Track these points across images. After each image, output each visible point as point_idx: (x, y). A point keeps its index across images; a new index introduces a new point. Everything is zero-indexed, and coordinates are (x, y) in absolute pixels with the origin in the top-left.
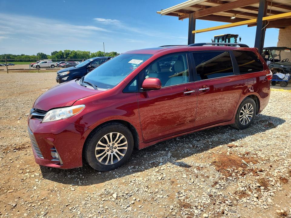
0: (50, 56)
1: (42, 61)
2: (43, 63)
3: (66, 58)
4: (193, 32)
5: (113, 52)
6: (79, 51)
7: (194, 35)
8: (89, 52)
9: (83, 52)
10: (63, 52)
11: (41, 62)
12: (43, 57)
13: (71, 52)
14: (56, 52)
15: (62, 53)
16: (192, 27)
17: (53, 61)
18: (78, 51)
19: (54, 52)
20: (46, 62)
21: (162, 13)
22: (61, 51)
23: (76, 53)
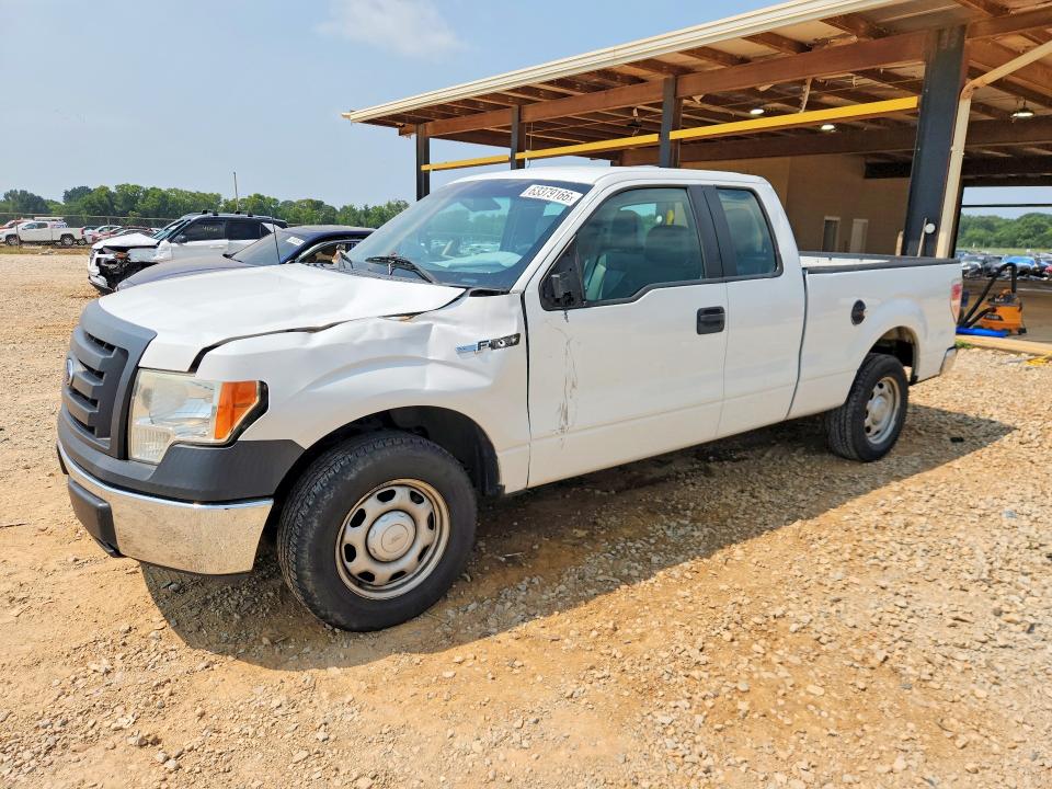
0: (56, 203)
1: (31, 222)
2: (32, 226)
3: (124, 214)
4: (424, 168)
5: (311, 201)
6: (176, 190)
7: (427, 174)
8: (218, 198)
9: (194, 195)
10: (113, 190)
11: (23, 225)
12: (30, 205)
13: (147, 193)
14: (84, 191)
15: (110, 195)
16: (423, 155)
17: (71, 223)
18: (171, 191)
19: (74, 191)
20: (45, 226)
21: (353, 117)
22: (104, 189)
23: (164, 197)
